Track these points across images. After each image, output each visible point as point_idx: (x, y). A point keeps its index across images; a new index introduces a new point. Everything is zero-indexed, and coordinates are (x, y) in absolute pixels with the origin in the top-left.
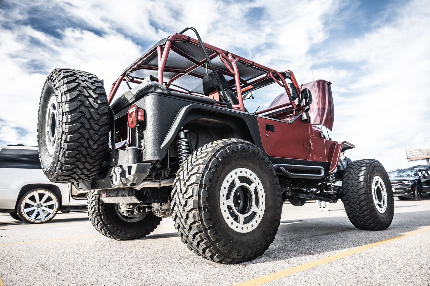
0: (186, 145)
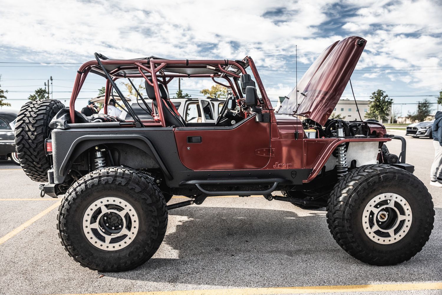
0: (102, 163)
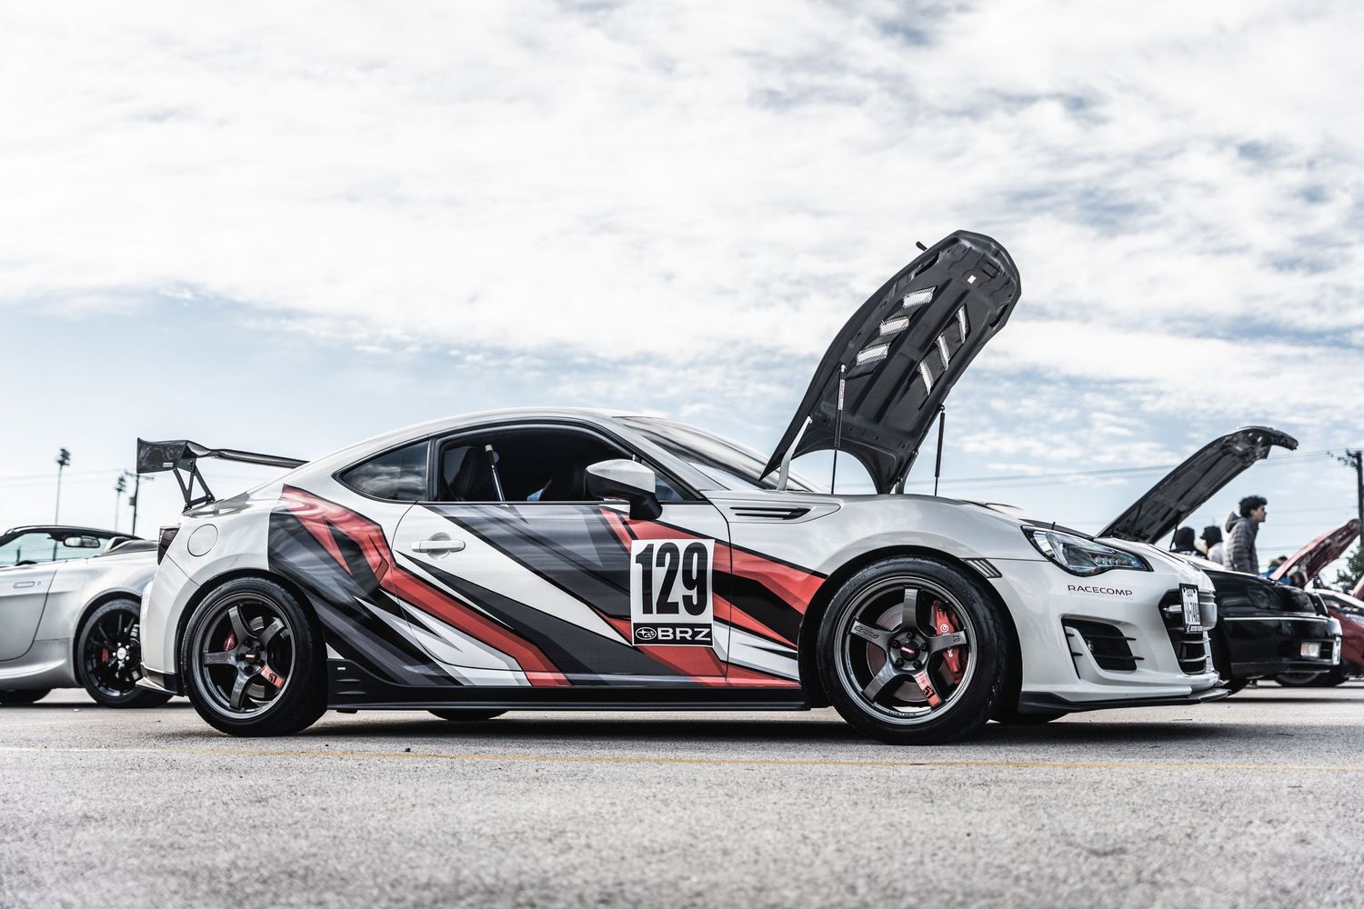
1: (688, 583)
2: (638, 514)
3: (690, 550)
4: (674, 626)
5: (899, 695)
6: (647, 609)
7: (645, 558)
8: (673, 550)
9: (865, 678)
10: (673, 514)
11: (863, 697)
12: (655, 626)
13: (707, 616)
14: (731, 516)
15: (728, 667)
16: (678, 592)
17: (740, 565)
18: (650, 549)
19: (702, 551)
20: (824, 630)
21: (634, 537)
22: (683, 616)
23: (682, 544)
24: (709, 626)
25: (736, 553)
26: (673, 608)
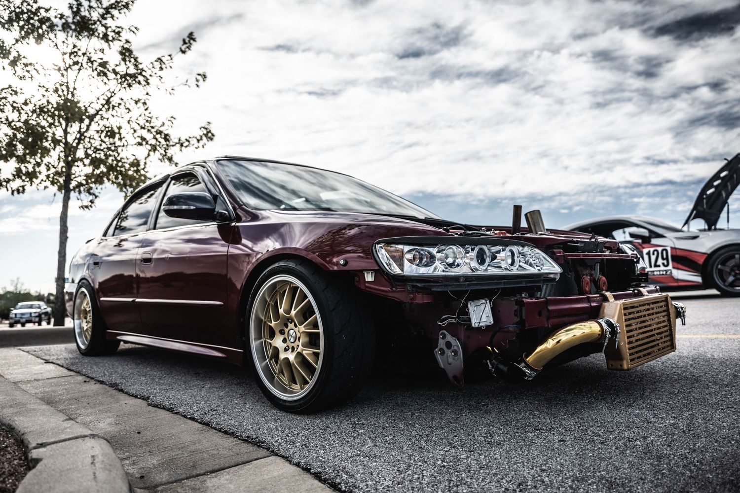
1: (663, 259)
2: (644, 242)
3: (662, 251)
4: (660, 271)
5: (736, 284)
6: (651, 266)
7: (648, 254)
8: (657, 251)
9: (724, 281)
10: (654, 241)
11: (724, 285)
12: (653, 271)
13: (670, 267)
14: (674, 240)
15: (678, 280)
16: (660, 262)
17: (679, 253)
18: (649, 251)
19: (666, 250)
20: (709, 268)
21: (644, 248)
22: (662, 268)
23: (660, 249)
24: (670, 270)
25: (677, 250)
26: (659, 266)
